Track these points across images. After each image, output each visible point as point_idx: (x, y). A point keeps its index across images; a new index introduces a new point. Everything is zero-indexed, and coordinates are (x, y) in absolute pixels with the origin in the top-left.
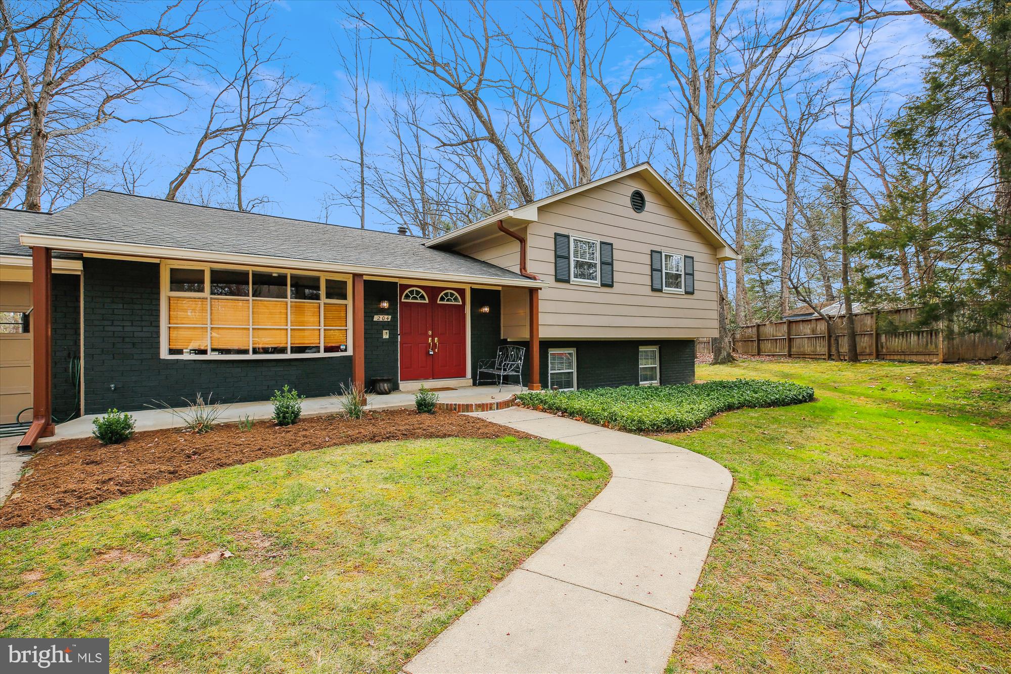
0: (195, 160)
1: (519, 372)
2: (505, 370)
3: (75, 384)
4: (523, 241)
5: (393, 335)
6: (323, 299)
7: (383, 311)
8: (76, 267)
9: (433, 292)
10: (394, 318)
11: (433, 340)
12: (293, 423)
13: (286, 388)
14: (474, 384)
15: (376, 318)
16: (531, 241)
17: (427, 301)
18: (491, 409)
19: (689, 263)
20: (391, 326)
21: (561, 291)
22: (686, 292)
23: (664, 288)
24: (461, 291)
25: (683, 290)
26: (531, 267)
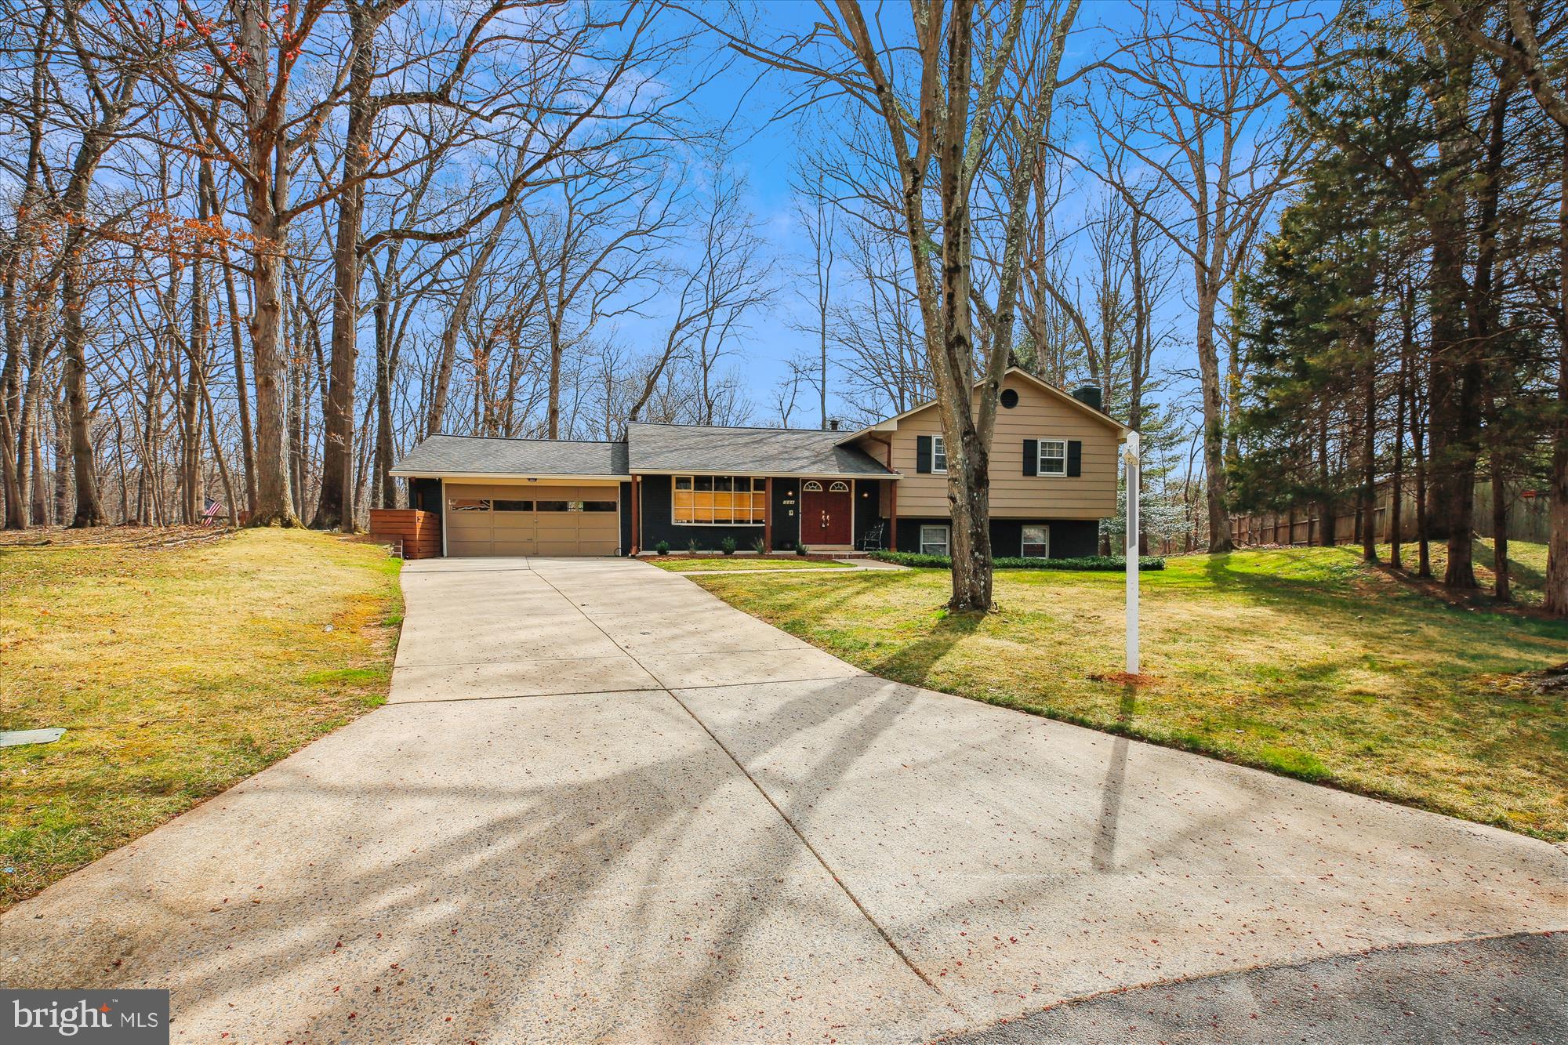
0: (668, 352)
3: (638, 535)
4: (889, 445)
5: (796, 513)
6: (753, 491)
7: (790, 498)
9: (826, 483)
10: (797, 502)
11: (826, 517)
14: (856, 548)
15: (785, 502)
16: (895, 444)
17: (822, 490)
19: (1075, 448)
20: (795, 508)
21: (923, 480)
22: (1069, 475)
23: (1039, 473)
24: (848, 482)
25: (1064, 473)
26: (895, 464)
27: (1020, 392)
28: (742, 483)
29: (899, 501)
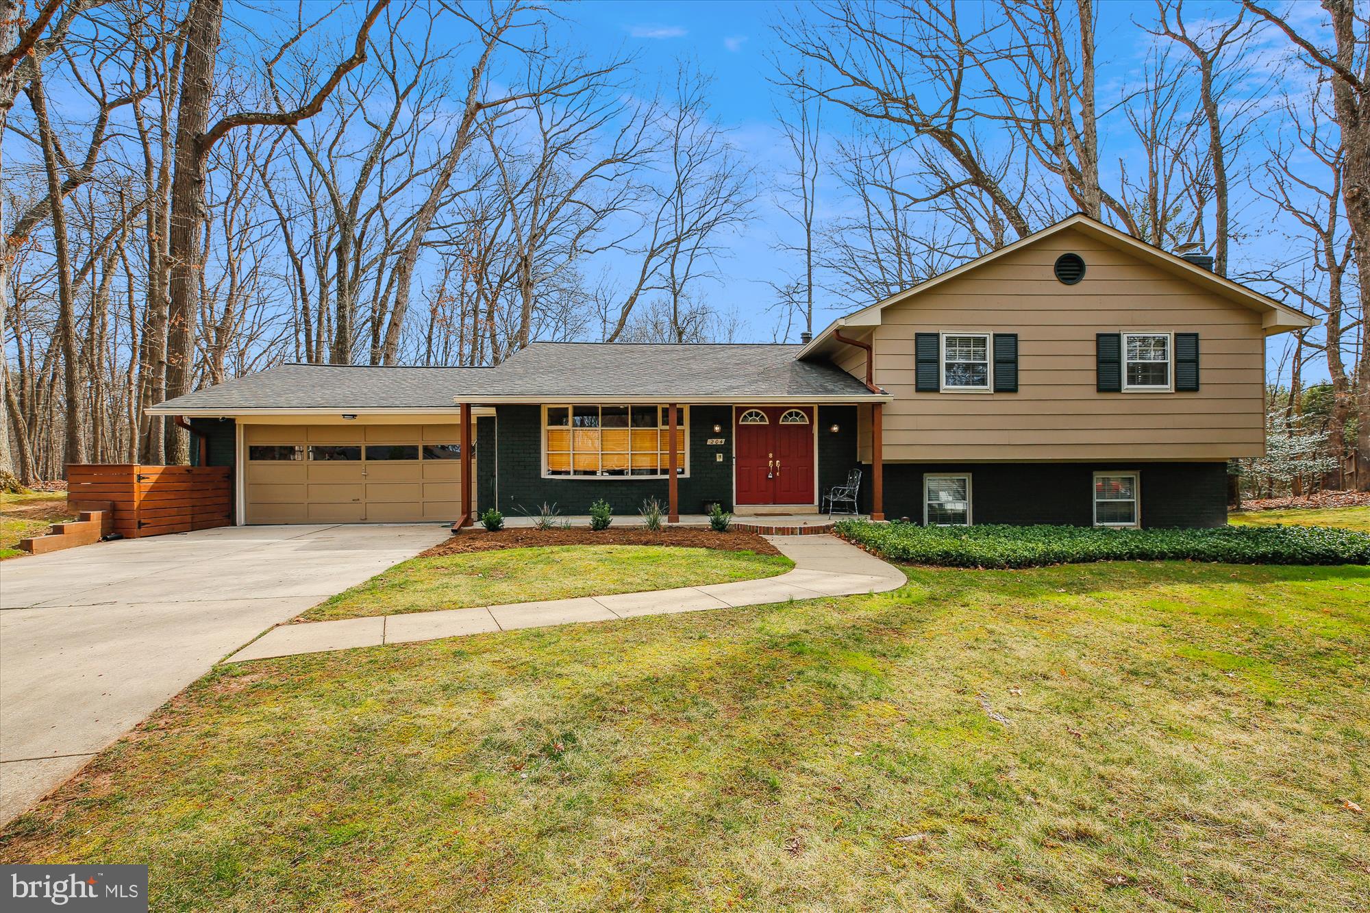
0: (642, 281)
1: (853, 498)
2: (835, 495)
3: (493, 494)
4: (869, 349)
5: (728, 458)
6: (660, 426)
7: (717, 435)
8: (492, 412)
9: (774, 411)
10: (729, 442)
11: (774, 463)
12: (603, 529)
13: (601, 502)
14: (820, 513)
15: (709, 442)
16: (877, 347)
17: (768, 423)
18: (792, 533)
19: (1188, 344)
20: (726, 449)
21: (928, 403)
22: (1178, 389)
23: (1125, 386)
24: (808, 410)
25: (1170, 386)
26: (879, 378)
27: (1088, 258)
28: (644, 415)
29: (887, 438)
